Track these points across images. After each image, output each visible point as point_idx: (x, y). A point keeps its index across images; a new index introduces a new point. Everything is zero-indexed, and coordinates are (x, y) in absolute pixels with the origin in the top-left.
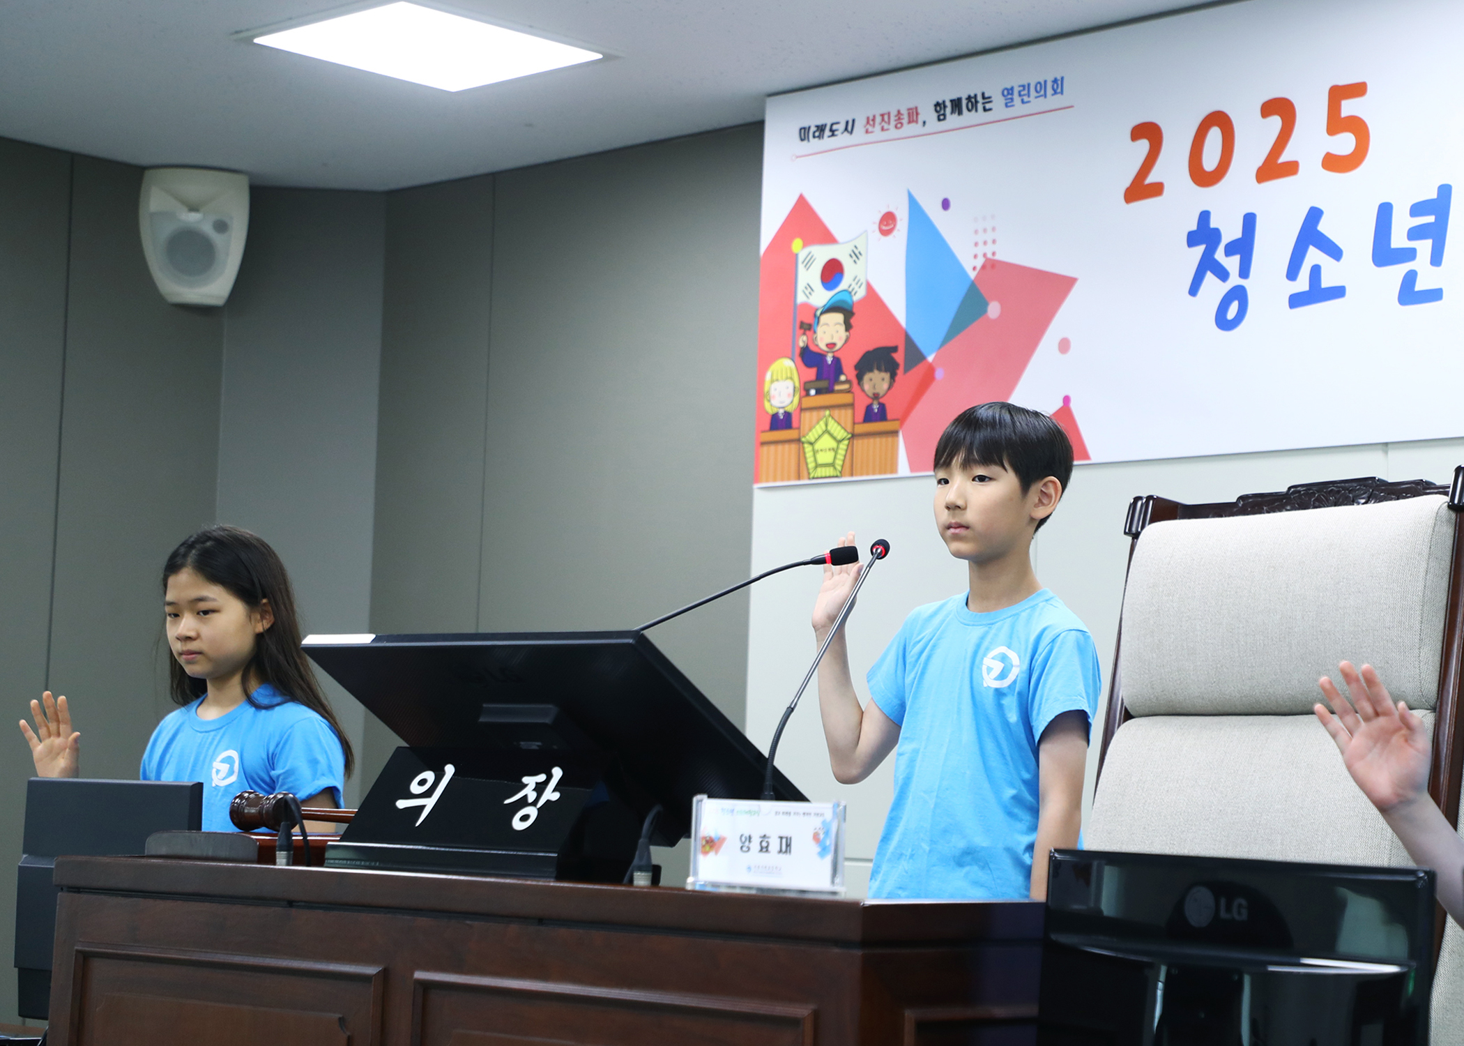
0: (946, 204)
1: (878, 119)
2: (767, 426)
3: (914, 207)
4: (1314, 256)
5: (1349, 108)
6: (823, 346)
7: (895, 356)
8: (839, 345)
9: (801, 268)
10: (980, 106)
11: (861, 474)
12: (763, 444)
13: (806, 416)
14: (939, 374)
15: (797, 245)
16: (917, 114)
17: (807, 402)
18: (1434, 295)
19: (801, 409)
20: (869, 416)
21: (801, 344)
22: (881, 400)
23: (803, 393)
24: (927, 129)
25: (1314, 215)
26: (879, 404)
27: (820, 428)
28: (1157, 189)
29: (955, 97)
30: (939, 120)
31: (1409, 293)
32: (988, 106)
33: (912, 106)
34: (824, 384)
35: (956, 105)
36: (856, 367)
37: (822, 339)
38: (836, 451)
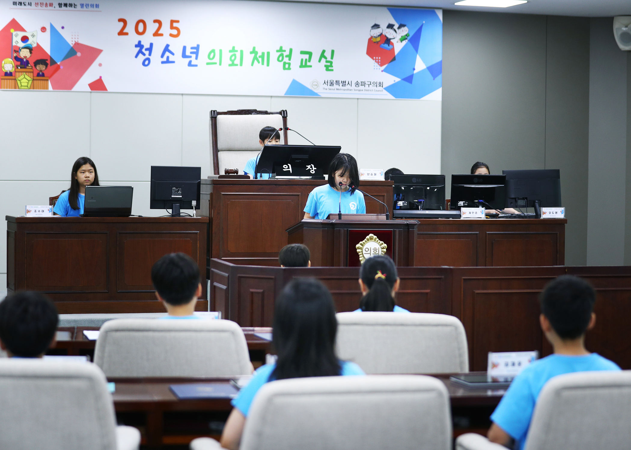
0: (63, 28)
1: (39, 4)
2: (4, 74)
3: (52, 27)
4: (167, 54)
5: (175, 25)
6: (22, 57)
7: (47, 62)
8: (28, 57)
9: (14, 37)
10: (73, 7)
11: (37, 89)
12: (2, 79)
13: (17, 74)
14: (61, 67)
15: (12, 31)
16: (52, 4)
17: (17, 70)
18: (196, 66)
19: (15, 71)
20: (38, 75)
21: (15, 55)
22: (43, 72)
23: (16, 67)
24: (55, 9)
25: (168, 46)
26: (42, 73)
27: (22, 77)
28: (127, 34)
29: (65, 2)
30: (60, 7)
31: (190, 64)
32: (75, 7)
33: (51, 2)
34: (23, 66)
35: (66, 5)
36: (34, 63)
37: (22, 55)
38: (28, 83)
